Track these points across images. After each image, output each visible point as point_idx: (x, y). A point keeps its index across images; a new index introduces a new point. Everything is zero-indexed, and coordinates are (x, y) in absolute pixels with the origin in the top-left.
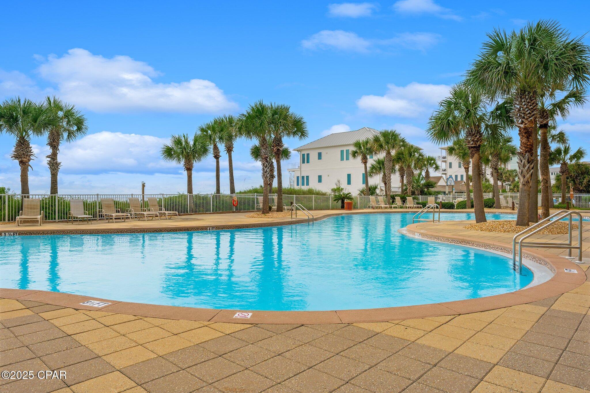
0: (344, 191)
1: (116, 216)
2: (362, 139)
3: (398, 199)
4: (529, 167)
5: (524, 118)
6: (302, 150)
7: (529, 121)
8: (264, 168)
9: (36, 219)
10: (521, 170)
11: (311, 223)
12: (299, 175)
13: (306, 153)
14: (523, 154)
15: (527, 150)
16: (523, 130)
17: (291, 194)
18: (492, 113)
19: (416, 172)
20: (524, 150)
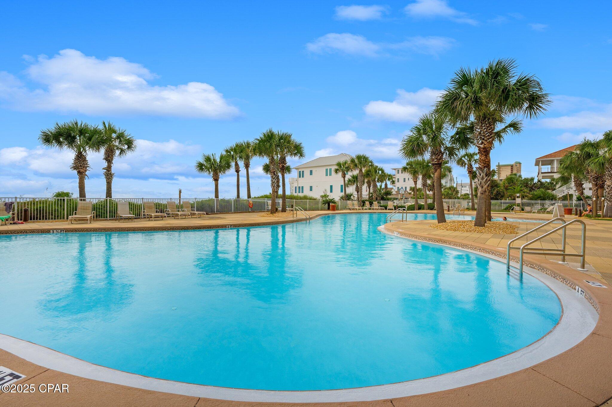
0: (329, 197)
1: (155, 215)
2: (342, 160)
3: (367, 203)
4: (487, 179)
5: (484, 139)
6: (299, 168)
7: (488, 142)
8: (273, 179)
9: (86, 218)
10: (480, 182)
11: (308, 221)
12: (297, 186)
13: (301, 170)
14: (482, 168)
15: (485, 165)
16: (482, 149)
17: (291, 199)
18: (452, 137)
19: (378, 184)
20: (483, 166)
